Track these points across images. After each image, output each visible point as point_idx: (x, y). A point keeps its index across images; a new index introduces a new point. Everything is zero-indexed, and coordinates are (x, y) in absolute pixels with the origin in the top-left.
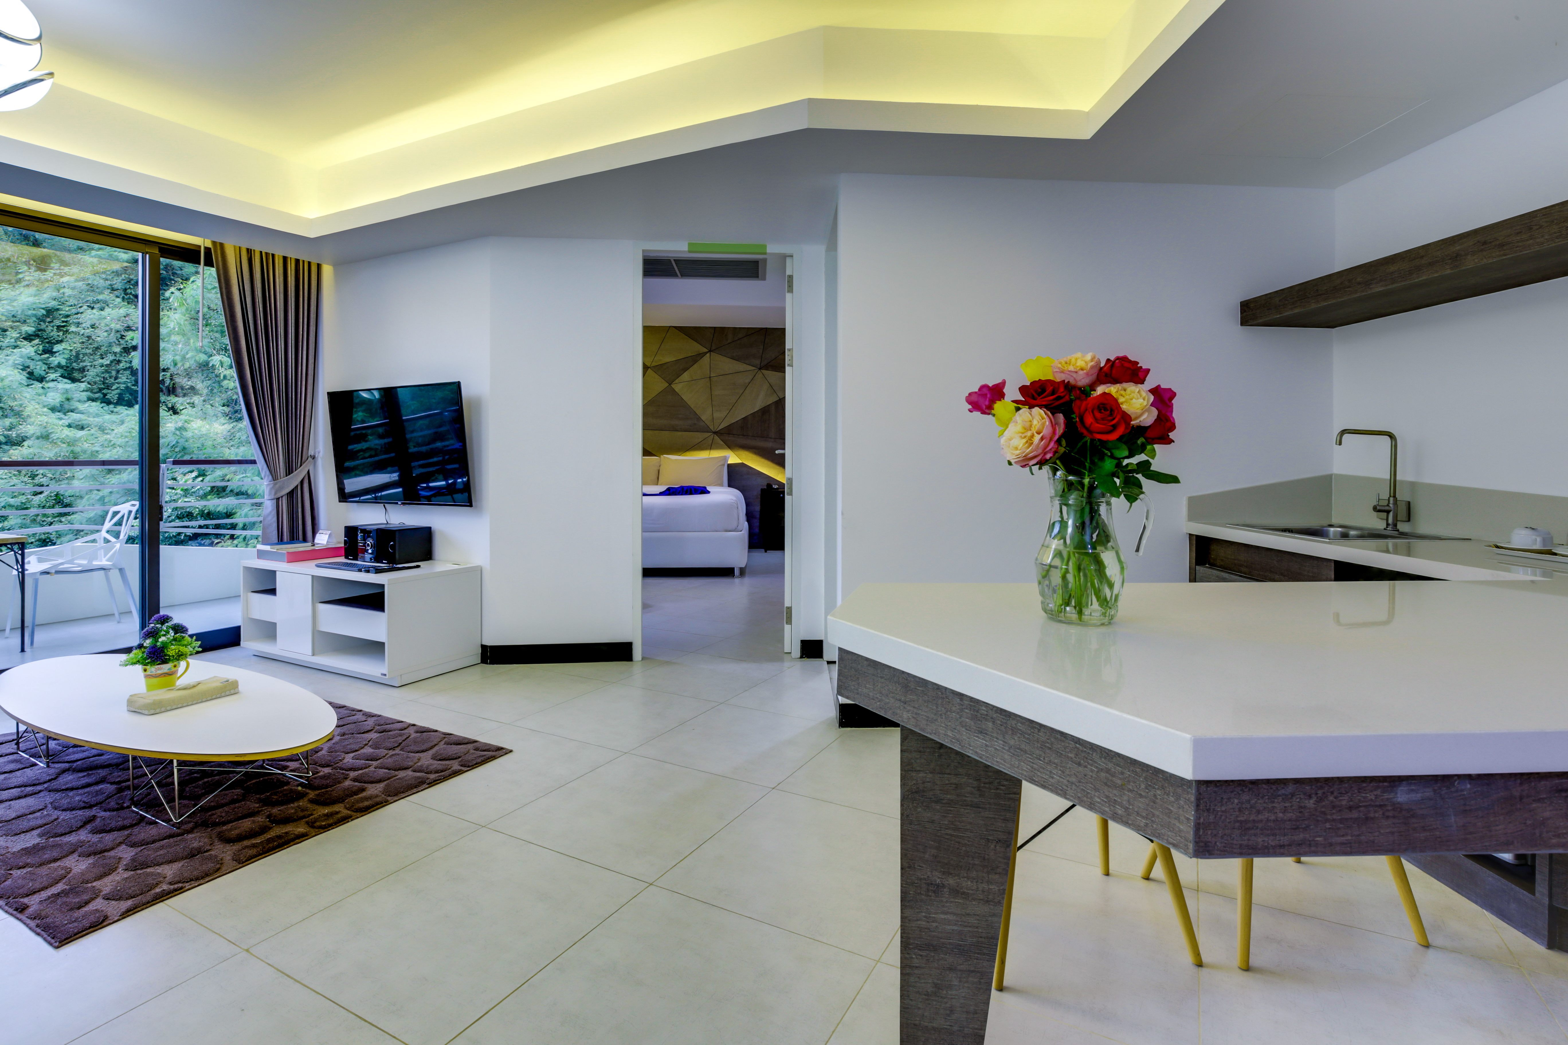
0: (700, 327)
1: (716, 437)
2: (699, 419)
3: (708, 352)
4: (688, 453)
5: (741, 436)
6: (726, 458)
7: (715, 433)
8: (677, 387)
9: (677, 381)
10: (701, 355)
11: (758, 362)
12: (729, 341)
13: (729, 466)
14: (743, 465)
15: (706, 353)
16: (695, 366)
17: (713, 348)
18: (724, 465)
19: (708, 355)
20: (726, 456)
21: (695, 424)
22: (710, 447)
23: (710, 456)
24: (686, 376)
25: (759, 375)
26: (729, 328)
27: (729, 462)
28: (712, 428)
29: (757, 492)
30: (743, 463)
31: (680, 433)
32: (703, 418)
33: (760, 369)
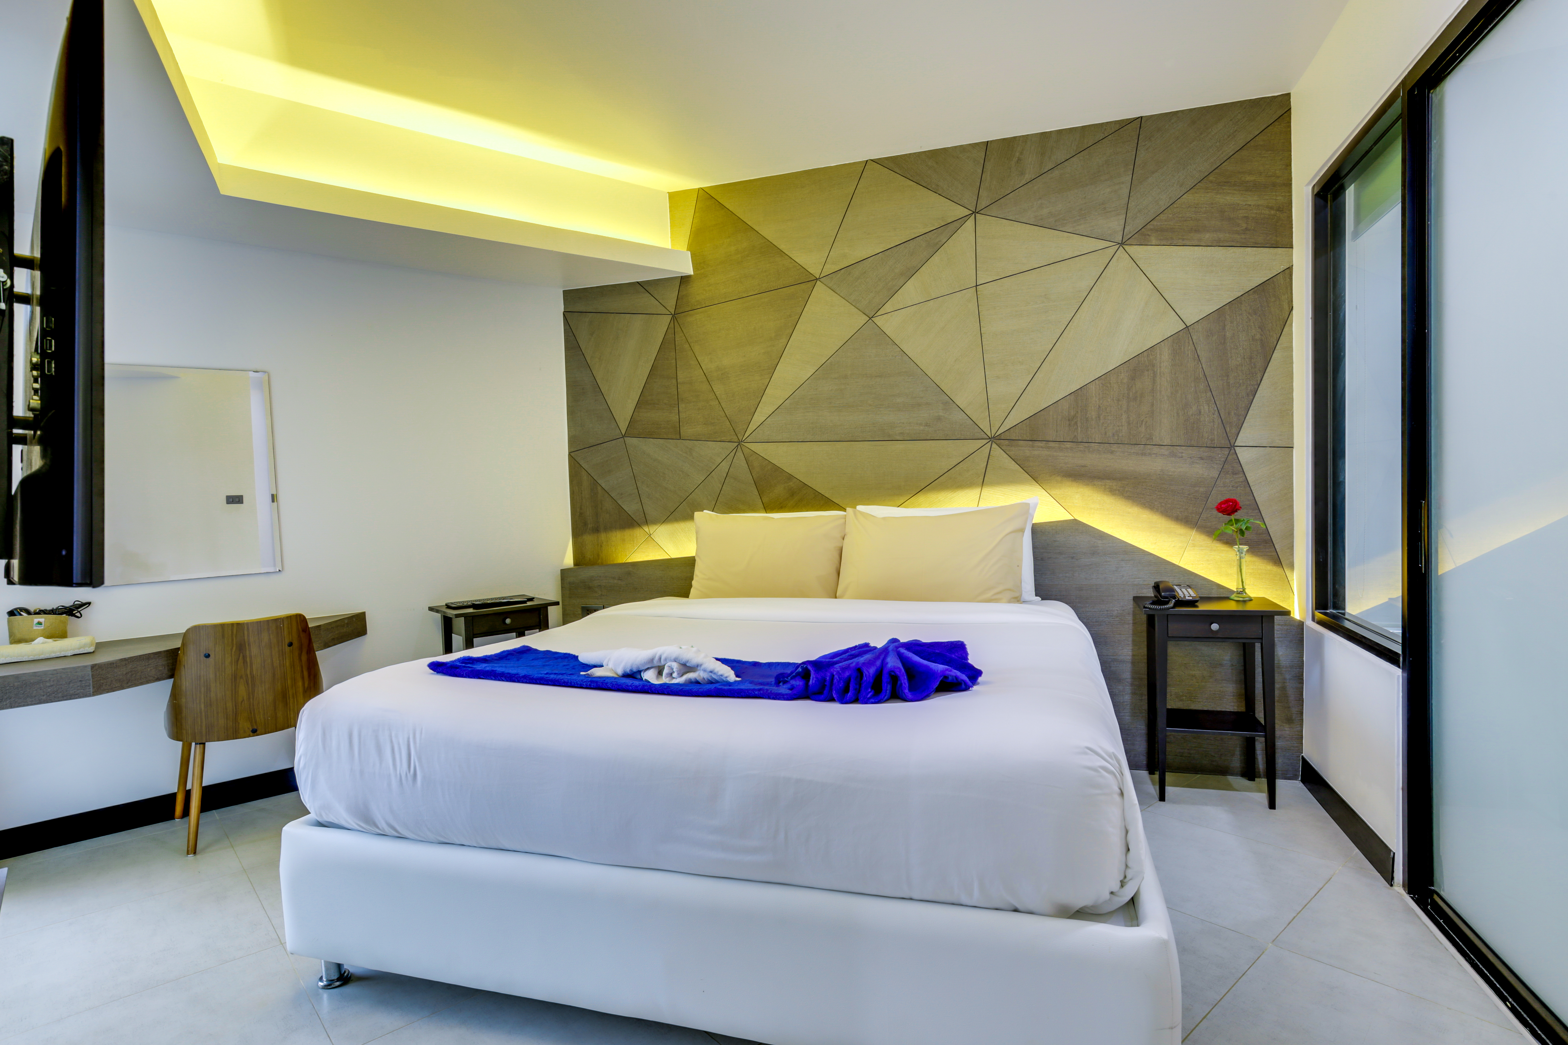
0: (945, 150)
1: (997, 451)
2: (950, 403)
3: (973, 213)
4: (921, 498)
5: (1068, 445)
6: (1026, 510)
7: (994, 439)
8: (889, 323)
9: (888, 307)
10: (951, 227)
11: (1114, 224)
12: (1028, 177)
13: (1038, 531)
14: (1075, 526)
15: (964, 219)
16: (936, 259)
17: (983, 203)
18: (1022, 530)
19: (970, 223)
20: (1027, 505)
21: (939, 419)
22: (983, 480)
23: (984, 505)
24: (911, 291)
25: (1122, 260)
26: (1025, 138)
27: (1036, 520)
28: (985, 426)
29: (1123, 605)
30: (1075, 522)
31: (900, 446)
32: (961, 400)
33: (1122, 244)
